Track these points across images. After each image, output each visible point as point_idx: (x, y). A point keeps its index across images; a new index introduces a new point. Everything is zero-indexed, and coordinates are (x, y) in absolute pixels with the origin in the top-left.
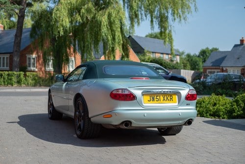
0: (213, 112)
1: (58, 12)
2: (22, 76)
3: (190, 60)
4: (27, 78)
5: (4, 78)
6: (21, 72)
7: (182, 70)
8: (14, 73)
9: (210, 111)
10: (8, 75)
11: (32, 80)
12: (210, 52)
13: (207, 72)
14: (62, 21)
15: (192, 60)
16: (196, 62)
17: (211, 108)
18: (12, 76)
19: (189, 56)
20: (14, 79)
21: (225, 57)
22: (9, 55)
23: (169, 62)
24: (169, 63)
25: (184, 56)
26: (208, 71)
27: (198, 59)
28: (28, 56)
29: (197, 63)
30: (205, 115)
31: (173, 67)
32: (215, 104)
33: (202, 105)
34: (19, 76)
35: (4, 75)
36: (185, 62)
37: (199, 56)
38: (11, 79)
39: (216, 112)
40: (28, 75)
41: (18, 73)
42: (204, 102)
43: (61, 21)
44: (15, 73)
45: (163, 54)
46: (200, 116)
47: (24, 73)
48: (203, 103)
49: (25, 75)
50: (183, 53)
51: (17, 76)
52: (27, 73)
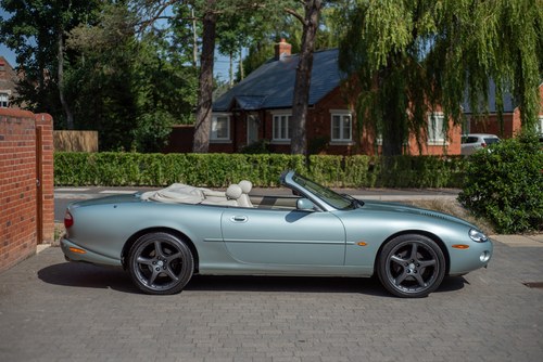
1: (379, 11)
2: (300, 165)
4: (312, 168)
6: (298, 155)
10: (270, 161)
11: (323, 172)
14: (390, 32)
18: (277, 163)
28: (334, 113)
34: (293, 164)
35: (259, 161)
38: (275, 172)
40: (313, 161)
41: (291, 157)
43: (386, 33)
44: (285, 157)
47: (304, 157)
49: (307, 162)
51: (289, 165)
52: (312, 156)
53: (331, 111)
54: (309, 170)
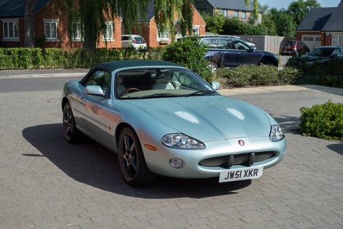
0: (331, 130)
2: (39, 54)
3: (276, 18)
4: (46, 56)
5: (14, 59)
6: (38, 49)
7: (266, 36)
8: (27, 50)
9: (327, 127)
10: (20, 52)
11: (54, 59)
12: (304, 6)
13: (303, 39)
15: (278, 18)
16: (284, 22)
17: (328, 124)
18: (24, 54)
19: (273, 11)
20: (29, 59)
21: (329, 16)
22: (18, 19)
23: (247, 24)
24: (248, 27)
25: (266, 12)
26: (303, 36)
27: (287, 16)
28: (46, 21)
29: (286, 22)
30: (318, 134)
31: (254, 31)
32: (333, 118)
33: (314, 119)
34: (34, 54)
35: (13, 52)
36: (269, 21)
37: (288, 12)
38: (23, 59)
39: (335, 129)
40: (47, 52)
41: (34, 49)
42: (317, 114)
44: (29, 50)
45: (238, 11)
46: (311, 136)
47: (41, 50)
48: (315, 115)
49: (43, 52)
50: (265, 8)
51: (32, 55)
52: (46, 49)
53: (44, 20)
54: (45, 57)
